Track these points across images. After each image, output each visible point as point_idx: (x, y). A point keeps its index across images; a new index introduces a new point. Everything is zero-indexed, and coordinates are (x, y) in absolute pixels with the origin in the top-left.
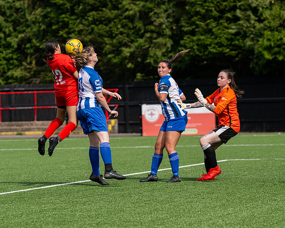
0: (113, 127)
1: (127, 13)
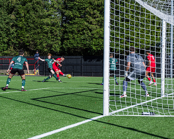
0: (37, 73)
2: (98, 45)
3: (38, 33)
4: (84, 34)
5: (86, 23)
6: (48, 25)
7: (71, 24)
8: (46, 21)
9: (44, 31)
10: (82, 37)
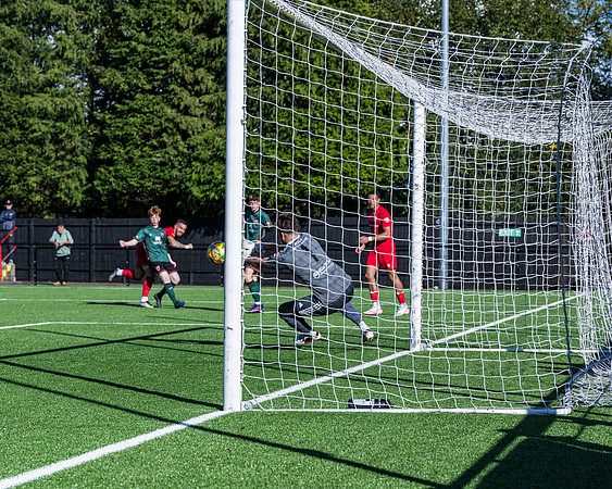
0: (8, 273)
1: (35, 134)
2: (209, 182)
3: (13, 142)
4: (163, 145)
5: (170, 112)
6: (44, 115)
7: (121, 114)
8: (37, 101)
9: (31, 136)
10: (158, 157)
